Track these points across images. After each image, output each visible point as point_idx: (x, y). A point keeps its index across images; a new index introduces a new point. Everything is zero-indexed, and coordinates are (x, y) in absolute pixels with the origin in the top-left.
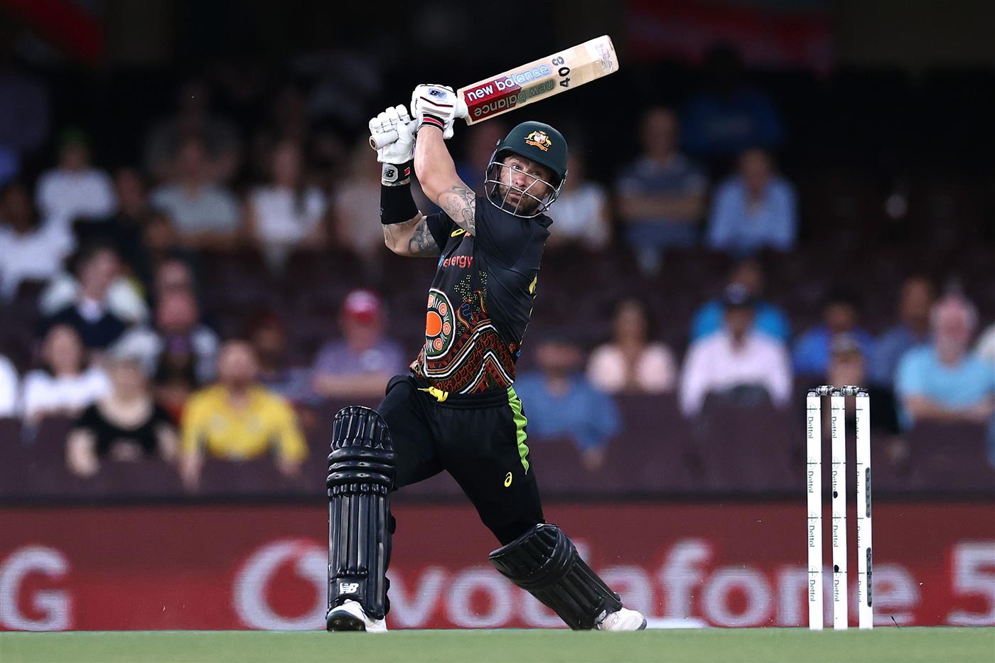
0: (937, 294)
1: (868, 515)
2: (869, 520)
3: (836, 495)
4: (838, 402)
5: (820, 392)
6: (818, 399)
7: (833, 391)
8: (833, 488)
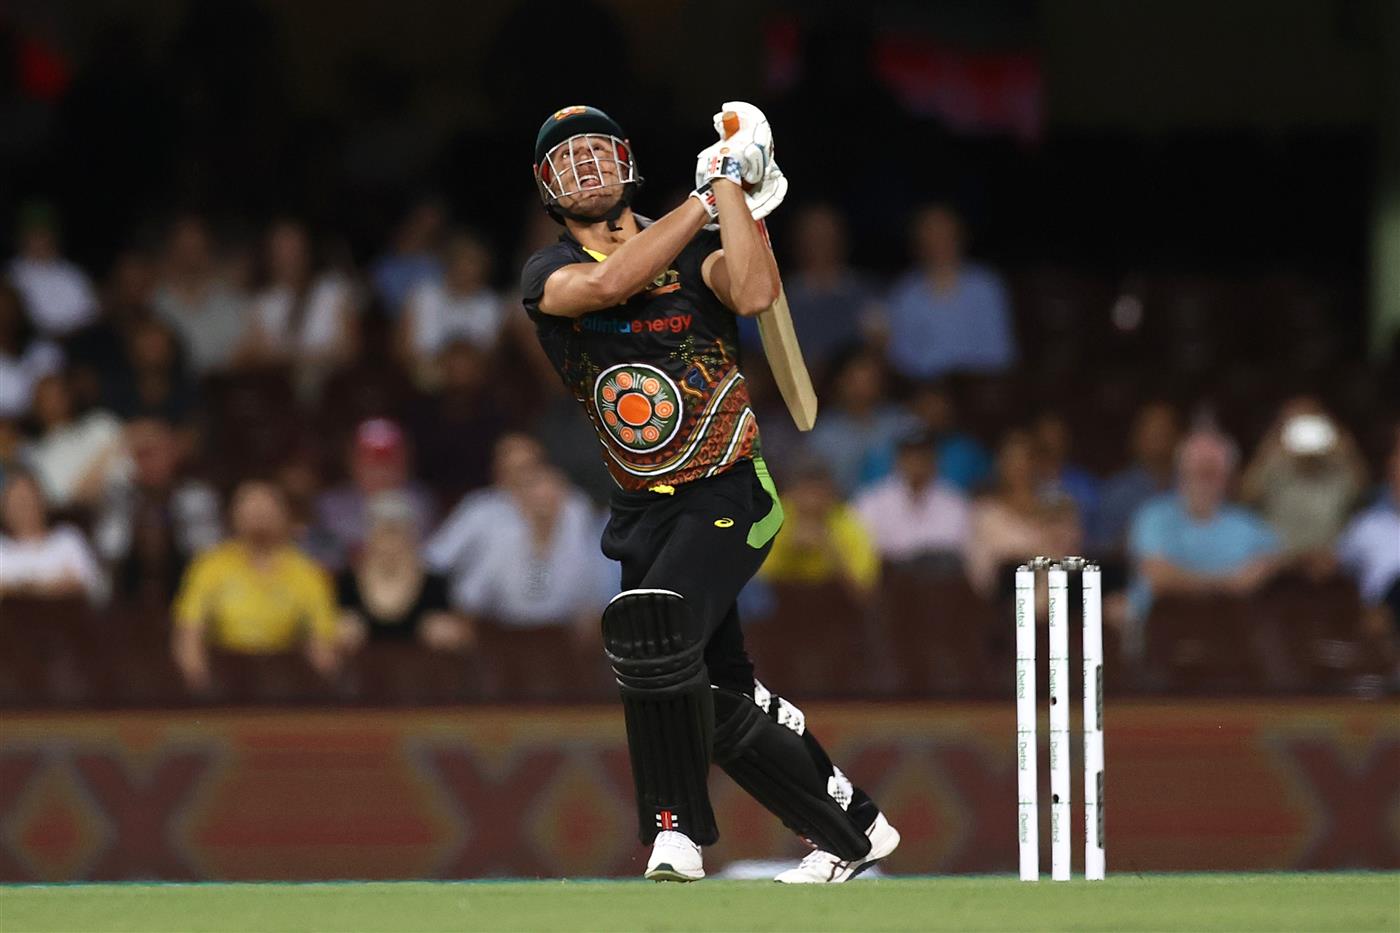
0: (1183, 427)
1: (1098, 728)
2: (1101, 733)
3: (1054, 701)
4: (1058, 579)
5: (1034, 566)
6: (1031, 575)
7: (1051, 564)
8: (1052, 693)
